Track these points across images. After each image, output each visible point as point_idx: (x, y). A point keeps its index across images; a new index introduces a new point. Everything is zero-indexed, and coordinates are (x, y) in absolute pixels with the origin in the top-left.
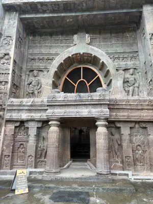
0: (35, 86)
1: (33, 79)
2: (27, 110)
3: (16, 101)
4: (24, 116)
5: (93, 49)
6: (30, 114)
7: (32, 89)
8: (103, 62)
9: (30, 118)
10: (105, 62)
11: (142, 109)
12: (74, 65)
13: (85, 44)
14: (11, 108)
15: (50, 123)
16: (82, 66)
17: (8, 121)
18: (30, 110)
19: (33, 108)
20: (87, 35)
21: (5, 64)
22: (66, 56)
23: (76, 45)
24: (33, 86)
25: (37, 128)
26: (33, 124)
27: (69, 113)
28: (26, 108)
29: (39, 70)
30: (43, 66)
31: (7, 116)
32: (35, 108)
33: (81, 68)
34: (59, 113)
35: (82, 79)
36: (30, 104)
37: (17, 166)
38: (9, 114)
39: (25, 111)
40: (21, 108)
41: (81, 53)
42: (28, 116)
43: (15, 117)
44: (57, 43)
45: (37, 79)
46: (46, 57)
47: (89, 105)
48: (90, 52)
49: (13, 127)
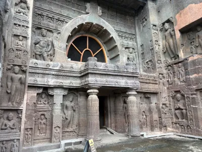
0: (44, 47)
1: (41, 38)
2: (53, 75)
3: (40, 63)
4: (52, 82)
5: (104, 23)
6: (58, 80)
7: (39, 50)
8: (112, 37)
9: (58, 84)
10: (114, 37)
11: (150, 83)
12: (81, 32)
13: (97, 16)
14: (33, 71)
15: (89, 91)
16: (88, 36)
17: (32, 87)
18: (57, 75)
19: (61, 74)
20: (99, 8)
21: (22, 14)
22: (80, 23)
23: (88, 13)
24: (42, 47)
25: (63, 96)
26: (59, 91)
27: (110, 82)
28: (53, 73)
29: (48, 30)
30: (53, 26)
31: (30, 80)
32: (64, 74)
33: (86, 37)
34: (101, 82)
35: (88, 49)
36: (57, 68)
37: (38, 141)
38: (33, 78)
39: (51, 76)
40: (47, 72)
41: (94, 23)
42: (57, 82)
43: (40, 82)
44: (68, 5)
45: (46, 40)
46: (56, 17)
47: (125, 76)
48: (101, 24)
49: (36, 94)
